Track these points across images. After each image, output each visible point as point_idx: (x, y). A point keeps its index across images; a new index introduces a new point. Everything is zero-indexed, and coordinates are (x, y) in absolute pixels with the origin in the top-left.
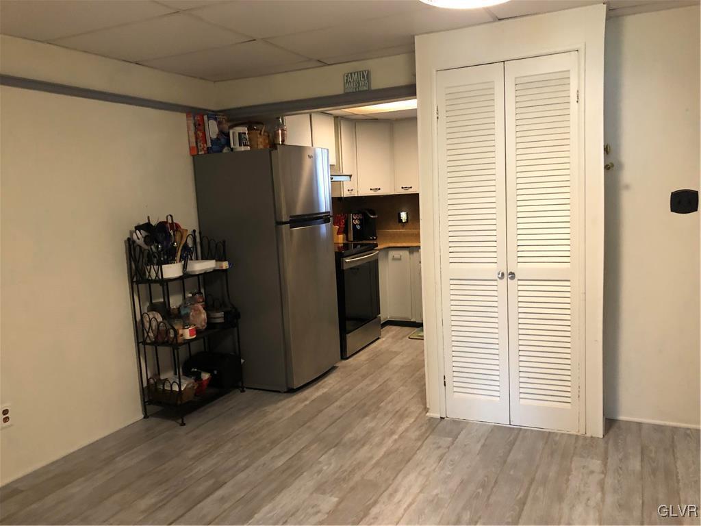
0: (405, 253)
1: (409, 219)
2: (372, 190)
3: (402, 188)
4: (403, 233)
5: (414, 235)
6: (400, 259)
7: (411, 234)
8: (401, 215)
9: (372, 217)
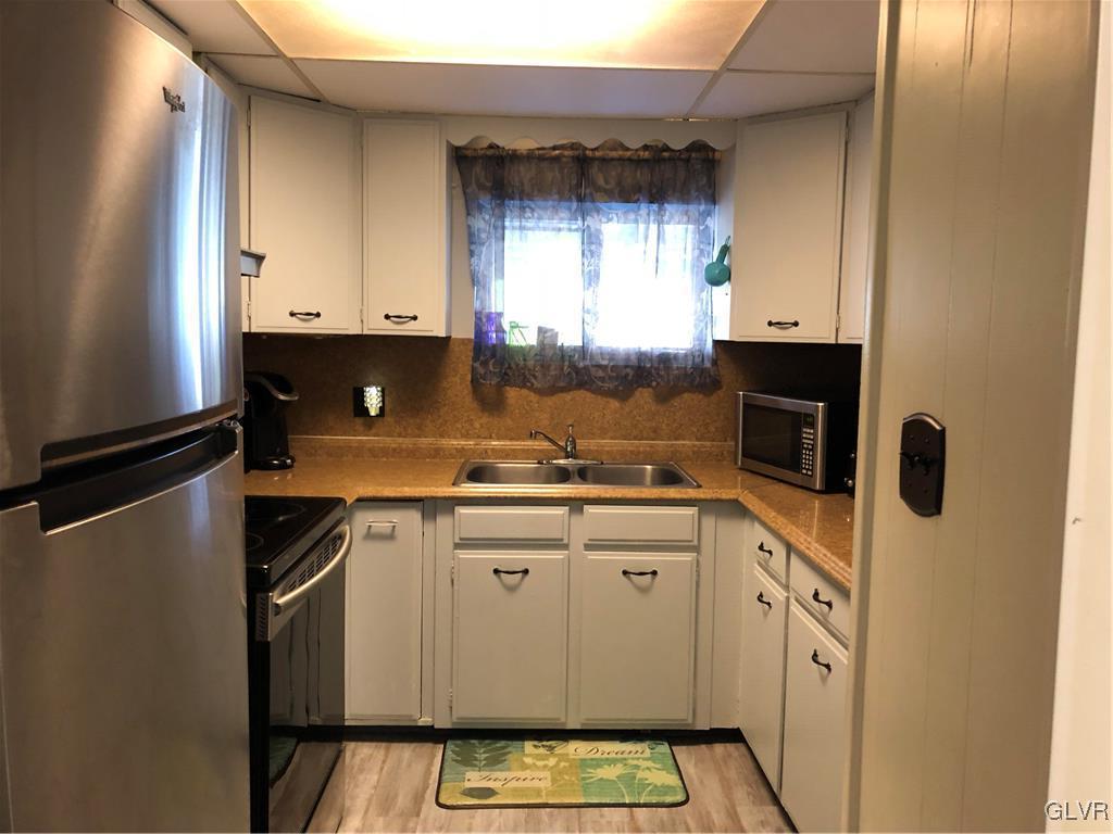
1: (387, 409)
2: (294, 318)
3: (387, 317)
4: (368, 446)
5: (404, 454)
6: (390, 537)
7: (394, 450)
8: (368, 395)
9: (282, 397)
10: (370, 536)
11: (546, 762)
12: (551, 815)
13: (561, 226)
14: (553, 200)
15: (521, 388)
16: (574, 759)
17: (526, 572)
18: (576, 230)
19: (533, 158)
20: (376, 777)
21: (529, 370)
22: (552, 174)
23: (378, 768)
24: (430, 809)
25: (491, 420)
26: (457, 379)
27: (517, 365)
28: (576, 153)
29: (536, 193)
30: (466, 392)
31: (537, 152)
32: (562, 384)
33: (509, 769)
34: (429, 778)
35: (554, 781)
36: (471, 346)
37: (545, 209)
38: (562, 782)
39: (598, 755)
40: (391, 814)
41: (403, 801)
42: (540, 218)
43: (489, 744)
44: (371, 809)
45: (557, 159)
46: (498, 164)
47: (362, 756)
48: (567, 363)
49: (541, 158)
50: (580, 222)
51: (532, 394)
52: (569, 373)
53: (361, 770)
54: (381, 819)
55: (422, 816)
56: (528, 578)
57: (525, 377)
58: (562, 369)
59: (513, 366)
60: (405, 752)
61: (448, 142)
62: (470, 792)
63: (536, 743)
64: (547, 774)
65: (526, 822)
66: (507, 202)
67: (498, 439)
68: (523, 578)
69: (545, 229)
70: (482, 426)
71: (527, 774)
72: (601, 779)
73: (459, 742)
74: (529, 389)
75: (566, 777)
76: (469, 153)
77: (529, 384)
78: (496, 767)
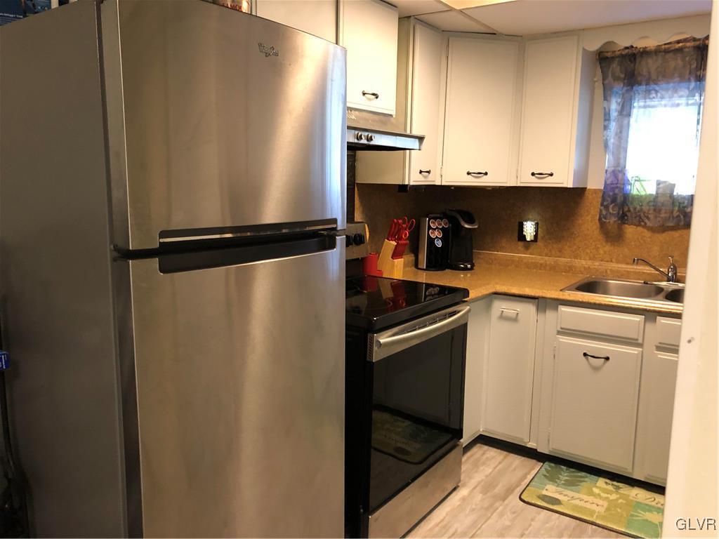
0: (528, 310)
1: (539, 237)
2: (470, 176)
3: (533, 174)
4: (525, 261)
5: (548, 268)
6: (515, 319)
7: (541, 264)
8: (525, 227)
9: (467, 226)
10: (502, 317)
11: (609, 496)
12: (594, 531)
13: (680, 102)
14: (674, 83)
15: (637, 226)
16: (632, 500)
17: (607, 359)
18: (692, 104)
19: (660, 52)
20: (490, 470)
21: (644, 213)
22: (674, 62)
23: (494, 466)
24: (513, 499)
25: (612, 248)
26: (589, 218)
27: (635, 209)
28: (697, 43)
29: (660, 78)
30: (594, 227)
31: (663, 47)
32: (671, 224)
33: (578, 492)
34: (523, 481)
35: (608, 509)
36: (601, 195)
37: (667, 90)
38: (613, 512)
39: (653, 504)
40: (489, 494)
41: (499, 489)
42: (662, 98)
43: (573, 472)
44: (478, 488)
45: (680, 50)
46: (630, 61)
47: (488, 455)
48: (676, 208)
49: (667, 51)
50: (697, 97)
51: (646, 231)
52: (678, 216)
53: (484, 464)
54: (481, 495)
55: (506, 502)
56: (608, 363)
57: (640, 217)
58: (672, 212)
59: (632, 210)
60: (516, 460)
61: (584, 49)
62: (544, 498)
63: (608, 481)
64: (606, 504)
65: (574, 529)
66: (634, 88)
67: (618, 262)
68: (604, 363)
69: (665, 106)
70: (605, 252)
71: (591, 499)
72: (647, 520)
73: (553, 465)
74: (643, 227)
75: (619, 510)
76: (609, 55)
77: (643, 224)
78: (569, 488)
